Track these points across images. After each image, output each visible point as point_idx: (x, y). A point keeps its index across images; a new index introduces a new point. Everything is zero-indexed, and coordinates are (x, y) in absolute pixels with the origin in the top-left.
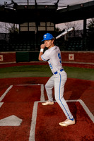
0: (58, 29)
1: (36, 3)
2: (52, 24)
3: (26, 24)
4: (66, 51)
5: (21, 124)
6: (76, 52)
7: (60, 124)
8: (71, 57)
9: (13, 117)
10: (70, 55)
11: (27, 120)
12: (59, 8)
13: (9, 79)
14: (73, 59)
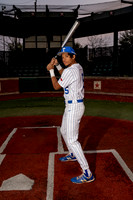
0: (78, 45)
4: (91, 77)
9: (21, 177)
10: (95, 83)
11: (40, 180)
12: (80, 17)
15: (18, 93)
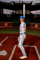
0: (32, 13)
1: (23, 2)
2: (29, 11)
3: (18, 11)
4: (34, 23)
5: (7, 55)
6: (38, 24)
7: (20, 58)
8: (36, 26)
9: (4, 51)
10: (36, 25)
12: (32, 4)
13: (8, 34)
14: (37, 27)
15: (12, 27)
